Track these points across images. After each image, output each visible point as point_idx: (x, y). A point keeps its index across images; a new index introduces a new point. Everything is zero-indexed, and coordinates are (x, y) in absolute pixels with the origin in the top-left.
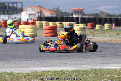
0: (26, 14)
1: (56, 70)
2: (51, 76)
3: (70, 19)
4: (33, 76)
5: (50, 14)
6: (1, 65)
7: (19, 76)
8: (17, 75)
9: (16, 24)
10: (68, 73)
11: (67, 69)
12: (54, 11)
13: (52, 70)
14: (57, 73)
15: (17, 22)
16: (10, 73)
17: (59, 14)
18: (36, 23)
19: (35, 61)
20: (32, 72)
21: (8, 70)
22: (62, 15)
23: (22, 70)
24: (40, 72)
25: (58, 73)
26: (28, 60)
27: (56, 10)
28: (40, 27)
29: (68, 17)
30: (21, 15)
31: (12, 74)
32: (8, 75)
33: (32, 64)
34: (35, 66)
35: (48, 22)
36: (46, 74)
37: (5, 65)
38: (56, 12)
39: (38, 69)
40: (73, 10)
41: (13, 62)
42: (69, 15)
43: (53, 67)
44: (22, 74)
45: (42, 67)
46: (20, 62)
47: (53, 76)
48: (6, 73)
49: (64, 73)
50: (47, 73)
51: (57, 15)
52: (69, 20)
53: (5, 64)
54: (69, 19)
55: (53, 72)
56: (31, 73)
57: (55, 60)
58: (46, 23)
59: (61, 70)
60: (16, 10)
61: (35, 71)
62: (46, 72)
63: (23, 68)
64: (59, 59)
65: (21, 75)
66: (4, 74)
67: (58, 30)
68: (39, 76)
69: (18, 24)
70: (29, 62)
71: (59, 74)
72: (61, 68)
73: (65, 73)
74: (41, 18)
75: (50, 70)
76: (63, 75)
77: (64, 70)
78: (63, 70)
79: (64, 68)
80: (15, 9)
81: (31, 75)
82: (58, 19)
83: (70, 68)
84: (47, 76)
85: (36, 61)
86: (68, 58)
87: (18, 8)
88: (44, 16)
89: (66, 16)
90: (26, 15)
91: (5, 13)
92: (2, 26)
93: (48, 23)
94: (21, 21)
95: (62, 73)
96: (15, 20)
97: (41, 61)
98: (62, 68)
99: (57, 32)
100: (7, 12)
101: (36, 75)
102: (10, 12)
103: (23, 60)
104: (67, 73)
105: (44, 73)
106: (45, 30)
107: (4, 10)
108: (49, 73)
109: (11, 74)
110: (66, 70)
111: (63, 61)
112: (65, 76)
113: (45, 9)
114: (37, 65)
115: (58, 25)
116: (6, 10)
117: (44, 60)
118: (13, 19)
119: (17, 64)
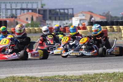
0: (77, 19)
1: (108, 72)
2: (103, 78)
3: (121, 23)
4: (86, 78)
5: (101, 18)
6: (55, 69)
10: (120, 75)
11: (119, 71)
12: (104, 16)
13: (104, 72)
14: (109, 75)
16: (63, 76)
18: (87, 28)
19: (87, 64)
22: (112, 19)
23: (75, 73)
24: (93, 74)
25: (110, 76)
26: (80, 64)
27: (106, 15)
28: (90, 32)
30: (72, 20)
31: (65, 77)
32: (61, 78)
33: (84, 67)
34: (87, 69)
36: (98, 76)
37: (58, 69)
38: (106, 17)
39: (91, 71)
41: (65, 66)
42: (119, 20)
43: (105, 69)
44: (75, 77)
45: (94, 70)
46: (72, 65)
47: (105, 78)
49: (116, 75)
50: (99, 75)
51: (107, 19)
53: (58, 67)
54: (119, 23)
55: (105, 74)
56: (84, 76)
57: (106, 62)
59: (113, 72)
60: (67, 16)
61: (87, 74)
62: (98, 74)
63: (76, 71)
64: (110, 62)
65: (74, 77)
66: (58, 77)
67: (108, 34)
68: (91, 79)
71: (111, 76)
72: (113, 71)
73: (117, 75)
75: (102, 73)
76: (115, 77)
77: (115, 72)
78: (114, 73)
79: (116, 70)
81: (84, 78)
82: (108, 23)
83: (122, 70)
84: (99, 78)
85: (89, 64)
86: (120, 60)
87: (69, 14)
89: (117, 21)
90: (78, 20)
91: (57, 19)
95: (114, 75)
96: (67, 25)
97: (93, 64)
98: (114, 71)
100: (58, 18)
101: (89, 77)
102: (61, 18)
103: (75, 64)
104: (118, 75)
105: (97, 75)
107: (55, 16)
108: (101, 76)
110: (118, 72)
111: (115, 63)
112: (117, 77)
113: (95, 14)
114: (90, 67)
115: (108, 29)
116: (58, 17)
117: (96, 62)
118: (64, 24)
119: (70, 67)
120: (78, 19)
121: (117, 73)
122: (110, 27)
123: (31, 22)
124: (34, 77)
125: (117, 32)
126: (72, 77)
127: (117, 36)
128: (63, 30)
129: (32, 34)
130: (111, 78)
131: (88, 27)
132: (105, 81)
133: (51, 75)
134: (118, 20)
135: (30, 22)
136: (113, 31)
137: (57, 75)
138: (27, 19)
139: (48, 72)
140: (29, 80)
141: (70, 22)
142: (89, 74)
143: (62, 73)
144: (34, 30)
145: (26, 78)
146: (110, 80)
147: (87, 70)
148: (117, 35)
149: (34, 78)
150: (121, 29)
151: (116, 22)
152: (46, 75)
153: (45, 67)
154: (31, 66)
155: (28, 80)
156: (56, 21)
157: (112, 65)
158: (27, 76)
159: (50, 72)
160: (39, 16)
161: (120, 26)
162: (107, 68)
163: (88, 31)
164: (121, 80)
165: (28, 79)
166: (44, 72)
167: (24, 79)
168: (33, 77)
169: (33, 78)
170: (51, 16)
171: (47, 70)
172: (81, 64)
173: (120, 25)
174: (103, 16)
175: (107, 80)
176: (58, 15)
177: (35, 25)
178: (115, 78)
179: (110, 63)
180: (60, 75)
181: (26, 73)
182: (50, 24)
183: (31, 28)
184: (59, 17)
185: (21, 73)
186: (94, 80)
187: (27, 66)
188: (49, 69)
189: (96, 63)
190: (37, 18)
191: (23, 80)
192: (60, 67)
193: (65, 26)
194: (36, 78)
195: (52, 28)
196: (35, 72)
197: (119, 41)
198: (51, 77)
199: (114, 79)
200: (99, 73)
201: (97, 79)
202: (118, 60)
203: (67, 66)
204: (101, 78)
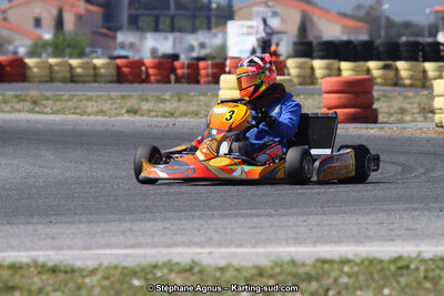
0: (245, 30)
1: (372, 255)
2: (351, 281)
3: (427, 49)
4: (282, 277)
5: (344, 27)
6: (153, 235)
7: (224, 278)
8: (218, 274)
9: (207, 68)
10: (422, 268)
11: (420, 253)
12: (359, 19)
13: (356, 255)
14: (379, 267)
15: (210, 62)
16: (188, 267)
17: (379, 31)
18: (285, 66)
19: (286, 218)
20: (276, 264)
21: (180, 253)
22: (393, 32)
23: (235, 255)
24: (309, 261)
25: (382, 270)
26: (258, 216)
27: (368, 14)
28: (301, 84)
29: (419, 43)
30: (225, 33)
31: (196, 269)
32: (179, 272)
33: (275, 232)
34: (287, 240)
35: (334, 63)
36: (333, 270)
37: (165, 234)
38: (366, 22)
39: (302, 249)
40: (437, 12)
41: (197, 223)
42: (422, 36)
43: (361, 242)
44: (238, 270)
45: (315, 243)
46: (226, 221)
47: (362, 278)
48: (170, 266)
49: (407, 267)
50: (336, 267)
51: (371, 34)
52: (420, 54)
53: (165, 228)
54: (422, 51)
55: (363, 262)
56: (272, 268)
57: (367, 214)
58: (328, 68)
59: (394, 255)
60: (203, 13)
61: (288, 259)
62: (331, 262)
63: (241, 245)
64: (382, 211)
65: (234, 273)
66: (165, 271)
67: (375, 94)
68: (303, 280)
69: (215, 71)
70: (264, 221)
71: (388, 273)
72: (393, 249)
73: (413, 266)
74: (309, 44)
75: (351, 256)
76: (402, 275)
77: (405, 255)
78: (400, 258)
79: (408, 249)
80: (200, 10)
81: (272, 276)
82: (377, 49)
83: (433, 248)
84: (336, 280)
85: (292, 220)
86: (422, 205)
87: (214, 6)
88: (320, 38)
89: (411, 39)
90: (248, 34)
91: (161, 26)
92: (153, 78)
93: (336, 66)
94: (226, 59)
95: (400, 268)
96: (203, 53)
97: (314, 220)
98: (398, 249)
99: (373, 103)
100: (168, 20)
101: (295, 275)
102: (180, 23)
103: (237, 215)
104: (417, 269)
105: (326, 266)
106: (324, 95)
107: (156, 12)
108: (346, 269)
109: (191, 269)
110: (414, 255)
111: (401, 217)
112: (412, 278)
113: (322, 9)
114: (297, 233)
115: (376, 73)
116: (166, 16)
117: (324, 213)
118: (192, 48)
119: (216, 231)
120: (250, 27)
121: (411, 260)
122: (386, 67)
123: (55, 35)
124: (66, 266)
125: (412, 86)
126: (222, 269)
127: (409, 103)
128: (186, 71)
129: (59, 84)
130: (386, 278)
131: (292, 64)
132: (359, 293)
133: (138, 261)
134: (417, 35)
135: (48, 36)
136: (396, 85)
137: (160, 263)
138: (38, 22)
139: (126, 247)
140: (44, 277)
141: (217, 41)
142: (293, 262)
143: (182, 254)
144: (67, 69)
145: (32, 269)
146: (381, 288)
147: (288, 244)
148: (413, 101)
149: (66, 272)
150: (431, 74)
151: (408, 44)
152: (115, 262)
153: (113, 226)
154: (53, 218)
155: (42, 280)
156: (157, 35)
157: (392, 226)
158: (36, 264)
159: (133, 247)
160: (87, 10)
161: (424, 61)
162: (370, 238)
163: (291, 80)
164: (427, 290)
165: (39, 273)
166: (109, 246)
167: (21, 272)
168: (62, 268)
169: (60, 271)
170: (140, 12)
171: (122, 238)
172: (262, 218)
173: (426, 59)
174: (352, 17)
175: (368, 287)
176: (168, 8)
177: (69, 46)
178: (403, 281)
179: (380, 215)
180: (175, 260)
181: (34, 249)
182: (132, 46)
183: (52, 61)
184: (172, 17)
185: (13, 249)
186: (314, 286)
187: (34, 220)
188: (128, 233)
189: (325, 217)
190: (79, 18)
191: (17, 277)
192: (174, 227)
193: (195, 54)
194: (73, 271)
195: (141, 63)
196: (70, 248)
197: (421, 125)
198: (138, 269)
199: (398, 282)
200: (336, 257)
201: (327, 282)
202: (415, 206)
203: (202, 225)
204: (345, 280)
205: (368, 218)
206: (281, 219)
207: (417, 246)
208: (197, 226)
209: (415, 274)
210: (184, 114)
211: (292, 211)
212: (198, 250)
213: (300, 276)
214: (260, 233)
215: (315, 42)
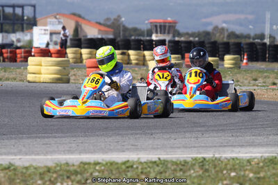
0: (43, 32)
1: (114, 160)
2: (100, 174)
3: (146, 43)
4: (61, 173)
5: (100, 31)
7: (28, 173)
8: (24, 171)
9: (21, 53)
10: (140, 167)
11: (139, 158)
12: (108, 26)
13: (103, 160)
14: (116, 166)
15: (23, 50)
16: (7, 167)
17: (120, 33)
18: (66, 53)
19: (64, 139)
20: (57, 165)
21: (3, 159)
22: (127, 34)
23: (35, 160)
24: (77, 163)
25: (118, 168)
26: (47, 137)
27: (113, 23)
28: (75, 63)
29: (141, 40)
30: (32, 34)
31: (12, 168)
32: (2, 170)
33: (58, 147)
34: (64, 151)
36: (90, 168)
38: (112, 28)
39: (72, 156)
40: (151, 23)
41: (13, 141)
42: (144, 36)
43: (106, 153)
44: (35, 168)
45: (80, 153)
46: (29, 141)
47: (106, 173)
49: (132, 167)
50: (92, 167)
51: (114, 34)
52: (142, 46)
54: (143, 44)
55: (107, 164)
56: (55, 167)
58: (90, 53)
59: (124, 160)
60: (20, 22)
61: (65, 162)
62: (89, 164)
63: (38, 154)
64: (118, 134)
65: (33, 170)
68: (73, 174)
69: (26, 55)
70: (51, 141)
71: (121, 170)
72: (124, 156)
73: (135, 166)
74: (80, 40)
75: (100, 161)
76: (128, 171)
77: (130, 160)
78: (128, 161)
79: (132, 156)
80: (17, 20)
81: (55, 172)
82: (118, 43)
83: (147, 156)
84: (91, 174)
85: (67, 140)
86: (141, 132)
87: (25, 18)
88: (86, 36)
89: (137, 38)
90: (45, 34)
93: (94, 53)
94: (32, 48)
95: (128, 167)
96: (19, 45)
98: (127, 156)
101: (68, 171)
102: (6, 27)
103: (36, 137)
105: (86, 166)
106: (87, 69)
108: (97, 168)
109: (9, 168)
110: (136, 160)
111: (129, 139)
112: (134, 173)
113: (87, 20)
114: (70, 147)
117: (86, 136)
118: (13, 42)
119: (24, 146)
120: (45, 30)
121: (134, 163)
122: (123, 54)
125: (137, 64)
126: (27, 168)
127: (136, 74)
128: (9, 55)
130: (120, 173)
131: (69, 51)
134: (139, 35)
136: (128, 63)
141: (27, 38)
142: (67, 164)
147: (65, 154)
148: (138, 73)
150: (148, 58)
151: (135, 40)
157: (123, 144)
162: (111, 151)
163: (69, 61)
172: (51, 139)
173: (145, 49)
178: (129, 174)
179: (118, 137)
184: (2, 24)
186: (79, 177)
189: (86, 138)
200: (92, 161)
201: (87, 175)
202: (137, 132)
203: (16, 143)
204: (96, 174)
205: (111, 138)
206: (61, 139)
207: (138, 155)
208: (13, 143)
209: (136, 171)
210: (7, 79)
211: (68, 135)
212: (14, 157)
213: (71, 172)
214: (49, 147)
215: (83, 38)
